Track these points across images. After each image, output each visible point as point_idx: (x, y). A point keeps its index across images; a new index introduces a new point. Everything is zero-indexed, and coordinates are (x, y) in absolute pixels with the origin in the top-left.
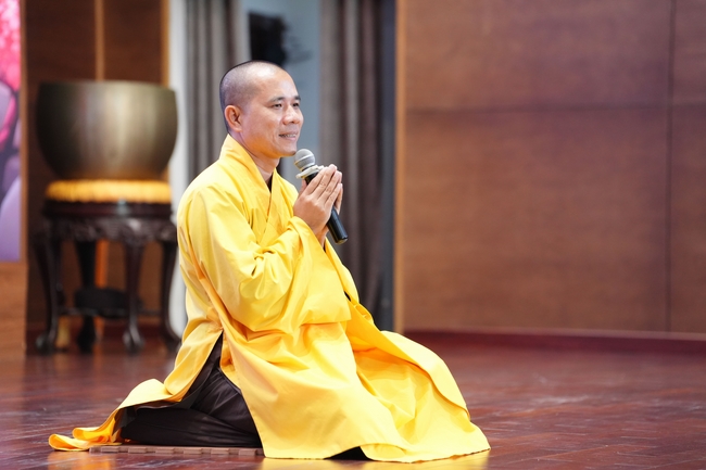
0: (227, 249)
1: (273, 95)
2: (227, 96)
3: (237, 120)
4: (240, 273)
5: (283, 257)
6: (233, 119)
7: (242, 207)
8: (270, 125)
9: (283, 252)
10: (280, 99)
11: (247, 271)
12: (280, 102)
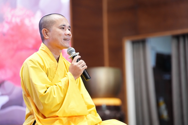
0: (35, 83)
1: (61, 24)
2: (43, 25)
3: (47, 34)
4: (39, 92)
5: (60, 87)
6: (45, 34)
7: (43, 67)
8: (60, 35)
9: (60, 85)
10: (64, 25)
11: (42, 91)
12: (63, 27)
